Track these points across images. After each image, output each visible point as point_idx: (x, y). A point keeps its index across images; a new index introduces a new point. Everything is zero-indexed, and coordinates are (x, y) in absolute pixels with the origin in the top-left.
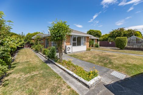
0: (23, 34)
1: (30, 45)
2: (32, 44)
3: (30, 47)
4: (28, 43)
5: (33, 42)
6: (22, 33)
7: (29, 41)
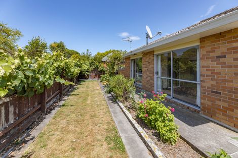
0: (89, 52)
1: (99, 73)
2: (103, 72)
3: (99, 77)
4: (96, 69)
5: (104, 67)
6: (88, 50)
7: (97, 66)
